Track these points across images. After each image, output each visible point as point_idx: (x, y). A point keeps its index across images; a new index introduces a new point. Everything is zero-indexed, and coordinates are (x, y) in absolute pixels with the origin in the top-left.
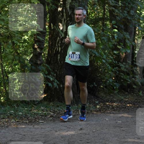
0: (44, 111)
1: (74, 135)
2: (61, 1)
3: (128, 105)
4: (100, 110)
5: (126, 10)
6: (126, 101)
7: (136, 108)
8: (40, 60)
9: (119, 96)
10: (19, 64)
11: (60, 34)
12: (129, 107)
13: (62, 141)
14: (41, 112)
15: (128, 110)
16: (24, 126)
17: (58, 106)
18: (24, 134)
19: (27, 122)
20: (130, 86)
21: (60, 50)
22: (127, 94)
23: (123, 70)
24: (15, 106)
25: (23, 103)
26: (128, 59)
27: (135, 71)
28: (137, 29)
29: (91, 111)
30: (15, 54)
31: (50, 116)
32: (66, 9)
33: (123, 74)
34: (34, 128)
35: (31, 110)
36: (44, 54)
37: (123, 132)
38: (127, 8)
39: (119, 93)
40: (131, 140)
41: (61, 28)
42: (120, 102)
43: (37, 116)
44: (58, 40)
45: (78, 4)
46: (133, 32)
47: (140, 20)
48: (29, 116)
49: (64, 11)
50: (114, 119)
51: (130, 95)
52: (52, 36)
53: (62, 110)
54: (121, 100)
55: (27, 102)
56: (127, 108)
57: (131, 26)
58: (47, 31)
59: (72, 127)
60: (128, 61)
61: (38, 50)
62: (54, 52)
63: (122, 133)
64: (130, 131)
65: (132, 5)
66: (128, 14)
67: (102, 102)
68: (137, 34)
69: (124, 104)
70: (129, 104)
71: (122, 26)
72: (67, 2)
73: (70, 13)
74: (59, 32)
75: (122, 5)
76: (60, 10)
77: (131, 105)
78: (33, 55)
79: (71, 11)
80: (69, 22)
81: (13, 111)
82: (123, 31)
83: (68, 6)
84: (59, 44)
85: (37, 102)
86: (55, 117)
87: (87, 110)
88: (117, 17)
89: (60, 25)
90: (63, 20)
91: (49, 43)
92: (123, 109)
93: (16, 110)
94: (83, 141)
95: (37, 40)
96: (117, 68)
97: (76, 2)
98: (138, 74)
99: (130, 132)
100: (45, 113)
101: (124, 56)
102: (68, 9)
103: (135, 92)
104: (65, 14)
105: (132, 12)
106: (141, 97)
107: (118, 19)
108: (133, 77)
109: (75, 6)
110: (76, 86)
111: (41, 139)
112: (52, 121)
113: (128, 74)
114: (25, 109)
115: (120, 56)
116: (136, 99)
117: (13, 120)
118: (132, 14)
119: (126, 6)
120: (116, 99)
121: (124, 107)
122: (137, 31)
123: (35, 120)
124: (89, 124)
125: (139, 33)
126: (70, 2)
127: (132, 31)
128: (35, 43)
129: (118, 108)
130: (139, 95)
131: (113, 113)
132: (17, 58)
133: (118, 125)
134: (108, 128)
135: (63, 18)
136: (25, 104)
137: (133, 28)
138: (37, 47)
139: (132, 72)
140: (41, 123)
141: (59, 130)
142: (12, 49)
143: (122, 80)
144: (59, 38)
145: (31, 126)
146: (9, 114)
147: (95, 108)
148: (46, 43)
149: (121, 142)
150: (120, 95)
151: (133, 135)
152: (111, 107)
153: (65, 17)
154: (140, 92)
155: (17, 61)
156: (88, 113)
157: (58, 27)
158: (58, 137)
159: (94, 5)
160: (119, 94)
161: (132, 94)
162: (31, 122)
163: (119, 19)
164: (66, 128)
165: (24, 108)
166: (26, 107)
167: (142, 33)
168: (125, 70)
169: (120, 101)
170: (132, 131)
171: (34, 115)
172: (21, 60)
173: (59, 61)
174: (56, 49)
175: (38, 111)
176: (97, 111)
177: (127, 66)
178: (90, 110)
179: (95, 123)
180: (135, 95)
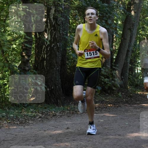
0: (33, 113)
1: (61, 134)
2: (45, 13)
3: (109, 105)
5: (104, 20)
6: (107, 102)
7: (116, 108)
8: (28, 67)
10: (9, 70)
11: (45, 42)
12: (110, 107)
13: (51, 139)
14: (30, 114)
15: (109, 110)
16: (15, 127)
17: (46, 108)
18: (16, 134)
19: (18, 123)
20: (110, 88)
21: (46, 57)
22: (107, 95)
23: (103, 73)
24: (6, 109)
25: (14, 105)
27: (114, 74)
28: (114, 37)
30: (5, 61)
31: (39, 117)
32: (50, 20)
33: (103, 78)
34: (25, 128)
35: (22, 112)
36: (32, 61)
38: (105, 18)
39: (100, 94)
40: (113, 137)
41: (47, 37)
42: (101, 102)
43: (27, 117)
44: (43, 48)
45: (60, 15)
46: (111, 39)
48: (20, 117)
49: (48, 21)
50: (97, 118)
51: (110, 96)
52: (38, 44)
53: (49, 111)
54: (103, 101)
55: (17, 105)
56: (108, 107)
58: (34, 40)
59: (59, 127)
60: (107, 66)
61: (26, 57)
62: (41, 59)
63: (104, 131)
64: (112, 129)
65: (109, 14)
66: (106, 23)
69: (105, 104)
70: (109, 104)
72: (50, 14)
73: (54, 23)
74: (44, 40)
75: (100, 15)
76: (45, 21)
77: (112, 105)
78: (21, 62)
79: (54, 21)
80: (53, 31)
81: (4, 114)
83: (52, 17)
84: (45, 52)
85: (27, 105)
86: (44, 118)
87: (72, 111)
89: (45, 34)
90: (48, 29)
91: (36, 51)
92: (104, 109)
93: (8, 113)
94: (69, 139)
95: (24, 48)
97: (59, 13)
98: (117, 77)
100: (35, 115)
101: (104, 61)
102: (52, 19)
103: (115, 93)
104: (49, 24)
105: (109, 22)
106: (120, 97)
108: (113, 80)
109: (58, 16)
110: (61, 89)
111: (32, 138)
112: (41, 122)
113: (108, 77)
114: (16, 111)
116: (116, 100)
117: (5, 122)
118: (110, 23)
119: (103, 16)
120: (98, 100)
121: (106, 107)
122: (115, 38)
123: (25, 121)
124: (74, 123)
125: (116, 40)
126: (54, 13)
128: (23, 51)
129: (100, 108)
130: (118, 96)
132: (7, 65)
133: (101, 123)
135: (47, 28)
136: (15, 107)
137: (111, 35)
138: (24, 55)
139: (111, 75)
140: (31, 124)
141: (47, 130)
142: (2, 57)
143: (103, 83)
144: (44, 46)
145: (22, 127)
146: (1, 117)
148: (33, 51)
149: (104, 138)
150: (102, 96)
151: (114, 132)
153: (49, 27)
154: (119, 93)
155: (7, 68)
156: (73, 113)
157: (44, 36)
158: (47, 136)
159: (75, 15)
161: (112, 95)
162: (21, 123)
164: (53, 128)
165: (14, 110)
166: (17, 110)
167: (119, 40)
168: (105, 74)
169: (102, 102)
171: (24, 116)
172: (11, 67)
173: (46, 67)
174: (43, 56)
175: (28, 113)
177: (107, 70)
178: (75, 111)
179: (80, 122)
180: (115, 96)
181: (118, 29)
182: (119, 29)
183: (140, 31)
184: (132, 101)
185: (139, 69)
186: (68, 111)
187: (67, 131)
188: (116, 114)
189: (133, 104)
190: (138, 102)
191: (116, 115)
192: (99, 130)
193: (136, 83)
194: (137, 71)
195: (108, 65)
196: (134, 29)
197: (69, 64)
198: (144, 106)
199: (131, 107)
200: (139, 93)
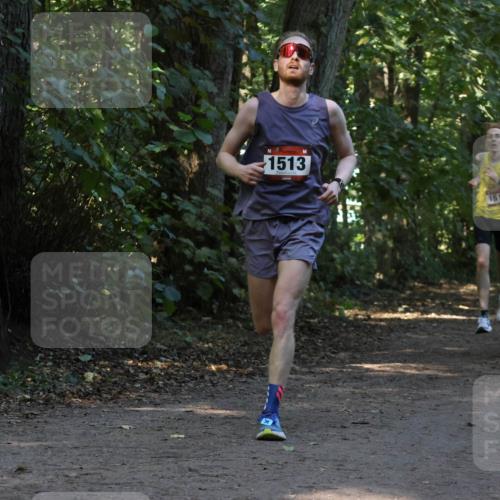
3: (213, 368)
4: (97, 390)
6: (203, 353)
7: (244, 380)
9: (175, 333)
12: (218, 375)
15: (213, 389)
22: (208, 322)
23: (190, 224)
26: (210, 181)
27: (238, 228)
28: (245, 59)
29: (62, 395)
33: (191, 244)
37: (189, 477)
39: (176, 319)
42: (179, 355)
46: (230, 70)
47: (257, 21)
50: (156, 425)
51: (220, 326)
54: (185, 349)
56: (207, 378)
57: (219, 46)
60: (209, 189)
63: (185, 483)
64: (221, 472)
67: (105, 359)
68: (245, 77)
69: (195, 363)
70: (215, 363)
71: (187, 47)
77: (224, 367)
82: (191, 67)
87: (43, 390)
88: (161, 7)
92: (191, 385)
96: (167, 216)
99: (217, 476)
101: (194, 170)
103: (241, 312)
107: (165, 18)
108: (232, 254)
113: (212, 243)
115: (178, 168)
116: (245, 344)
120: (163, 344)
121: (198, 374)
122: (246, 64)
125: (253, 75)
127: (225, 68)
129: (173, 381)
131: (151, 402)
133: (172, 447)
134: (132, 460)
137: (230, 52)
139: (226, 234)
143: (188, 268)
147: (77, 384)
150: (182, 328)
152: (142, 376)
156: (47, 401)
160: (173, 321)
161: (230, 321)
163: (172, 16)
167: (266, 77)
168: (200, 226)
169: (182, 351)
170: (225, 472)
176: (87, 395)
177: (208, 210)
178: (57, 392)
179: (77, 444)
180: (240, 325)
181: (259, 25)
182: (266, 24)
183: (359, 37)
184: (316, 350)
185: (352, 208)
186: (26, 393)
187: (16, 481)
188: (243, 407)
189: (318, 364)
190: (342, 355)
191: (243, 413)
192: (162, 477)
193: (339, 267)
194: (345, 217)
195: (213, 187)
196: (331, 26)
197: (37, 178)
198: (368, 370)
199: (308, 377)
200: (347, 313)
